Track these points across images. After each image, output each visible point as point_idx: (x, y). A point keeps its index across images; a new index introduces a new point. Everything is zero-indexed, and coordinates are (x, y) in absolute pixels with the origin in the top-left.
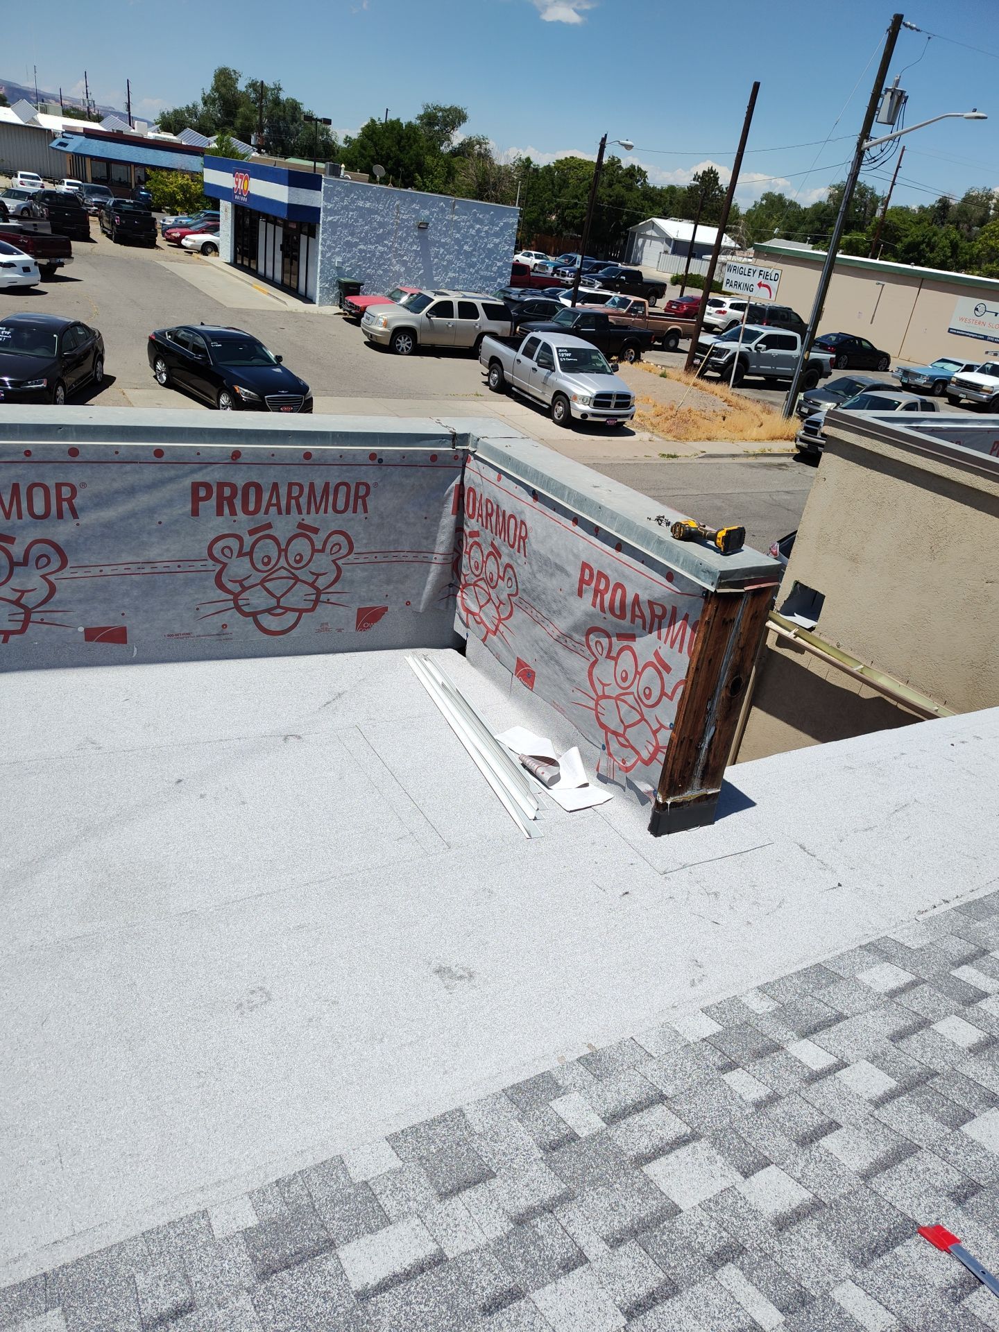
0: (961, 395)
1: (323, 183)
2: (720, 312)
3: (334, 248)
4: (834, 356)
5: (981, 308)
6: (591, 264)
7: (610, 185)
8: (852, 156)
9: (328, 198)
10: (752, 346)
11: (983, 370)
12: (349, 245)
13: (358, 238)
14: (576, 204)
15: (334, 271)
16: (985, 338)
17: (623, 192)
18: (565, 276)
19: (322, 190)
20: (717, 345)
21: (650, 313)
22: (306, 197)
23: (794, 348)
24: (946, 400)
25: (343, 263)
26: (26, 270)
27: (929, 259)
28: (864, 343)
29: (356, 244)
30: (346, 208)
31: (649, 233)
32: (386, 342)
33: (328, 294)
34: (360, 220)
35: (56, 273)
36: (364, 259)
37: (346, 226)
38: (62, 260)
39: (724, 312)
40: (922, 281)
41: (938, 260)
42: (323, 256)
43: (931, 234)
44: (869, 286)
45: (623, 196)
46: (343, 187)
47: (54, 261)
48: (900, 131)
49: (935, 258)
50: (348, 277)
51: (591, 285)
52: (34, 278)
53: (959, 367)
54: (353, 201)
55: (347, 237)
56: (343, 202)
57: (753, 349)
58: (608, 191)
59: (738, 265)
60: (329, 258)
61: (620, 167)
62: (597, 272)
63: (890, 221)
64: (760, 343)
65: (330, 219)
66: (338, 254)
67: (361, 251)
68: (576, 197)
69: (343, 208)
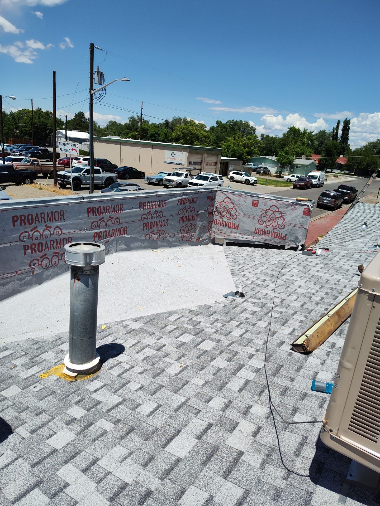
0: (167, 184)
2: (79, 162)
4: (117, 175)
5: (173, 154)
6: (26, 147)
7: (39, 118)
8: (89, 96)
10: (81, 174)
11: (174, 175)
14: (26, 126)
16: (177, 164)
17: (45, 120)
18: (15, 153)
20: (66, 175)
21: (41, 164)
23: (100, 173)
24: (163, 186)
27: (159, 139)
28: (133, 169)
31: (59, 135)
39: (81, 162)
40: (152, 146)
41: (162, 139)
43: (157, 131)
44: (135, 149)
45: (45, 122)
48: (105, 85)
49: (160, 139)
51: (26, 156)
53: (166, 175)
57: (82, 175)
58: (38, 120)
59: (62, 142)
61: (42, 112)
62: (29, 150)
63: (144, 127)
64: (84, 172)
68: (26, 123)
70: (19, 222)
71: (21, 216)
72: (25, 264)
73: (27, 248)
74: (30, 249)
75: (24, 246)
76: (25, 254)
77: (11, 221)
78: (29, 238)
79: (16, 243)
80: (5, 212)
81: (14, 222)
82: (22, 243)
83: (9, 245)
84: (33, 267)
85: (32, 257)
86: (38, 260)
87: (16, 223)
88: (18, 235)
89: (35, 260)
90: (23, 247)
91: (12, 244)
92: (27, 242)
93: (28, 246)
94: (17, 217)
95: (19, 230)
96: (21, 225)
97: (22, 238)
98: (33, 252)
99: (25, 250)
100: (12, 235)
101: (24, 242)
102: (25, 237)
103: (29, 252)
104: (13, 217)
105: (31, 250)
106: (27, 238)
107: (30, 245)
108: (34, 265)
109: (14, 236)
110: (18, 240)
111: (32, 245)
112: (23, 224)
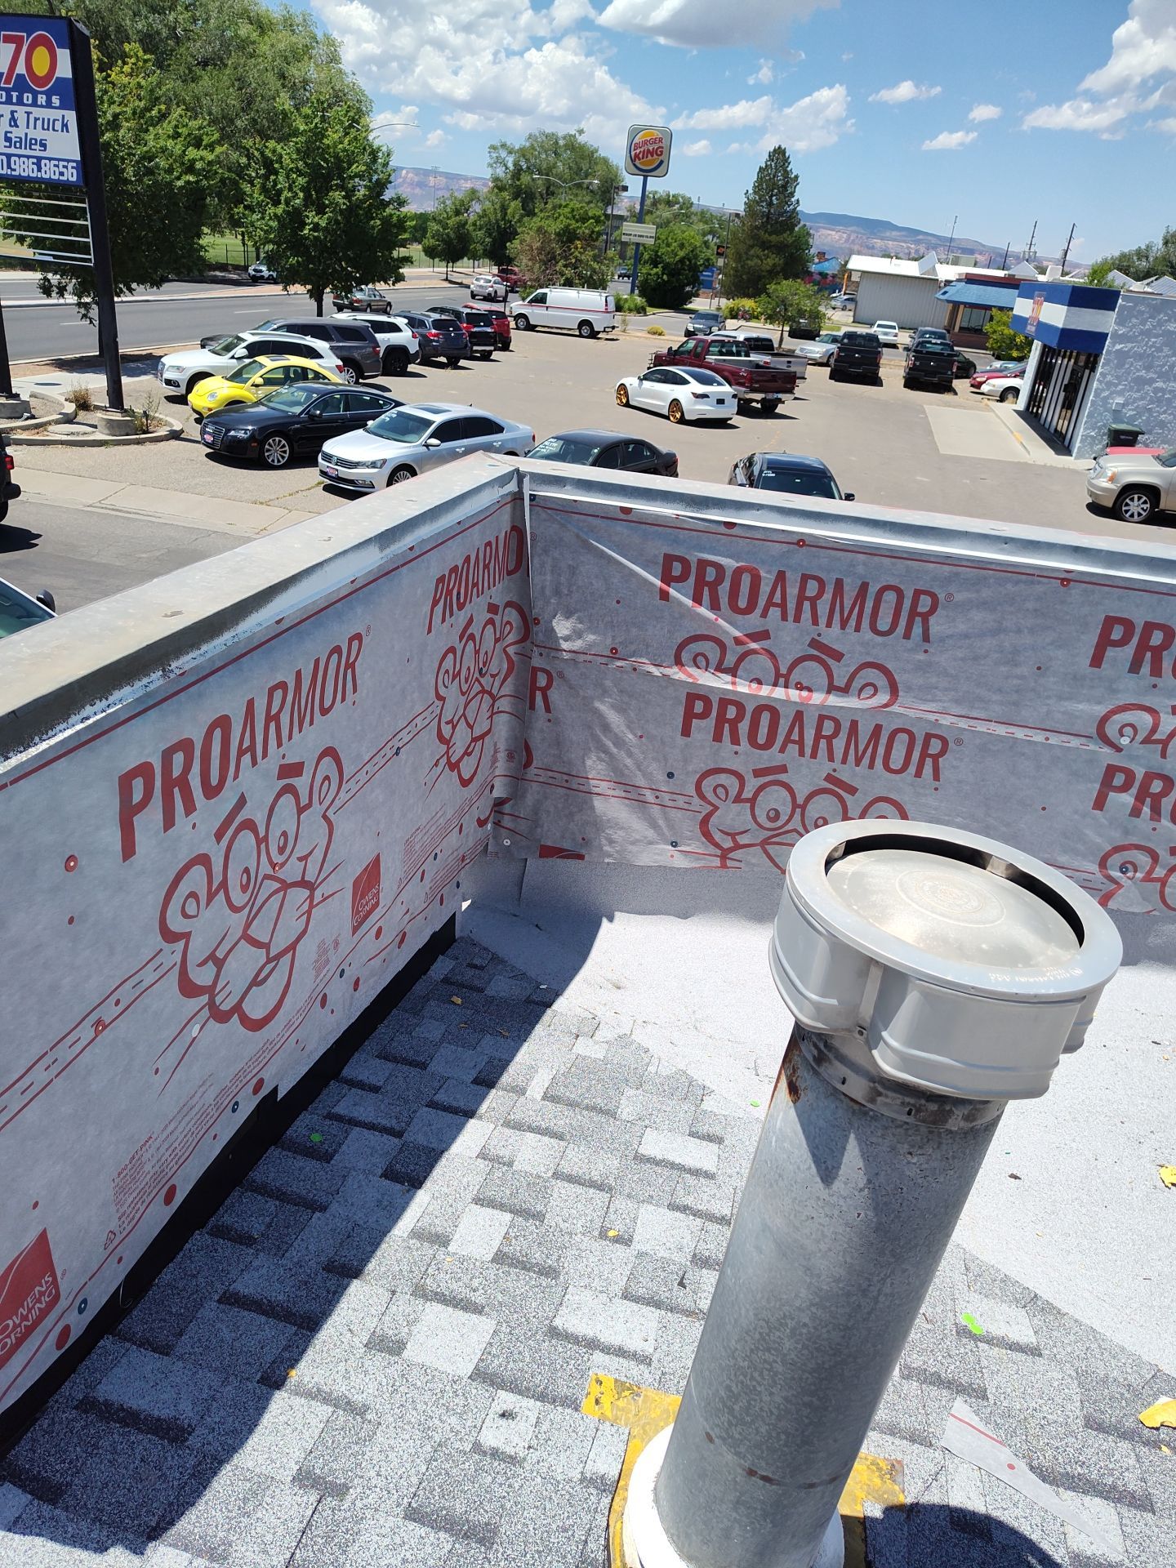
1: (1120, 301)
3: (1116, 385)
9: (1120, 322)
12: (1141, 382)
13: (1156, 372)
15: (1108, 415)
19: (1117, 310)
22: (1090, 320)
25: (1123, 405)
26: (721, 402)
29: (1151, 381)
30: (1148, 334)
32: (1109, 503)
33: (1091, 445)
34: (1166, 349)
35: (776, 411)
36: (1159, 401)
37: (1140, 357)
38: (780, 396)
42: (1097, 395)
46: (1149, 305)
47: (771, 396)
50: (1127, 423)
52: (729, 410)
54: (1160, 324)
55: (1138, 370)
56: (1144, 325)
60: (1106, 398)
65: (1118, 347)
66: (1121, 393)
67: (1156, 390)
69: (1142, 333)
70: (1129, 650)
71: (1149, 627)
72: (1080, 847)
73: (1119, 780)
74: (1134, 790)
75: (1111, 770)
76: (1099, 804)
77: (1093, 638)
78: (1147, 741)
79: (1075, 742)
80: (1076, 590)
81: (1104, 642)
82: (1107, 750)
83: (1039, 737)
84: (1116, 874)
85: (1126, 832)
86: (1155, 857)
87: (1111, 652)
88: (1101, 710)
89: (1138, 847)
90: (1100, 772)
91: (1054, 740)
92: (1131, 758)
93: (1130, 775)
94: (1128, 625)
95: (1114, 691)
96: (1135, 667)
97: (1111, 730)
98: (1146, 810)
99: (1107, 784)
100: (1069, 699)
101: (1118, 749)
102: (1128, 731)
103: (1124, 805)
104: (1110, 622)
105: (1139, 799)
106: (1139, 738)
107: (1140, 773)
108: (1123, 869)
109: (1081, 707)
110: (1093, 731)
111: (1149, 777)
112: (1146, 669)
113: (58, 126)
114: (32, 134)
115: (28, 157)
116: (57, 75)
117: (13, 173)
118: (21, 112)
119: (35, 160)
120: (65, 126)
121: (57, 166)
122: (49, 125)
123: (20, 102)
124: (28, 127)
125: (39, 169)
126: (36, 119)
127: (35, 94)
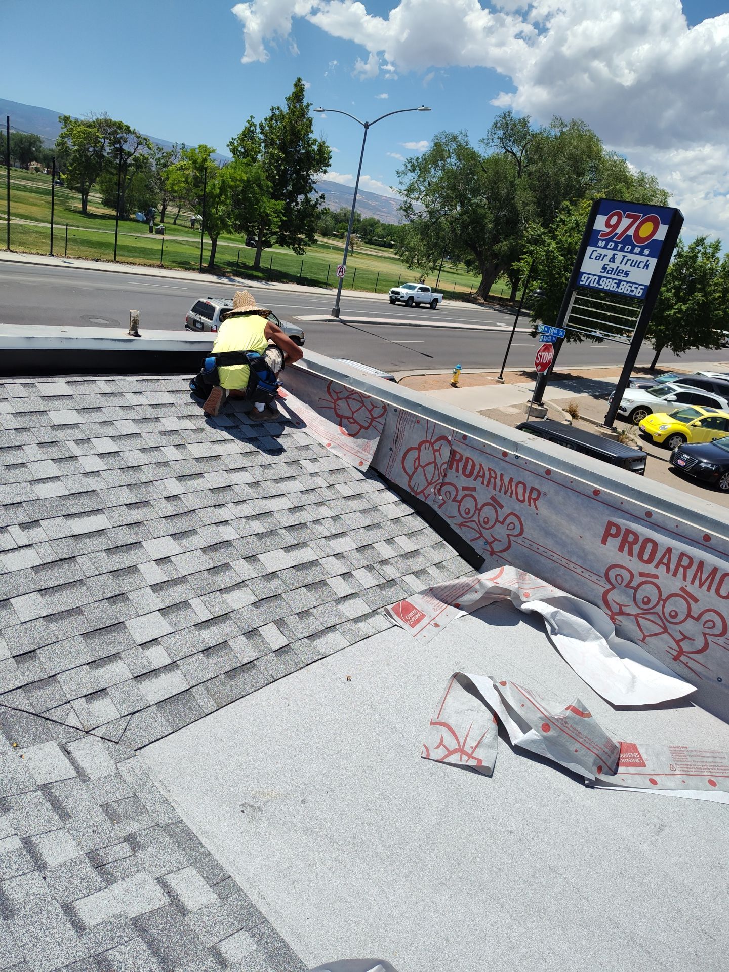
113: (642, 265)
114: (622, 267)
115: (613, 279)
116: (653, 238)
117: (600, 287)
118: (620, 255)
119: (617, 282)
120: (646, 266)
121: (631, 287)
122: (635, 264)
123: (622, 250)
124: (621, 263)
125: (618, 287)
126: (628, 260)
127: (634, 247)
